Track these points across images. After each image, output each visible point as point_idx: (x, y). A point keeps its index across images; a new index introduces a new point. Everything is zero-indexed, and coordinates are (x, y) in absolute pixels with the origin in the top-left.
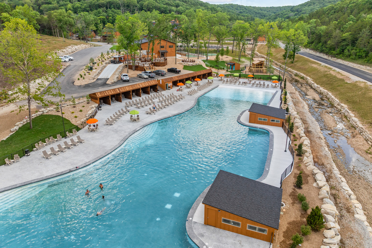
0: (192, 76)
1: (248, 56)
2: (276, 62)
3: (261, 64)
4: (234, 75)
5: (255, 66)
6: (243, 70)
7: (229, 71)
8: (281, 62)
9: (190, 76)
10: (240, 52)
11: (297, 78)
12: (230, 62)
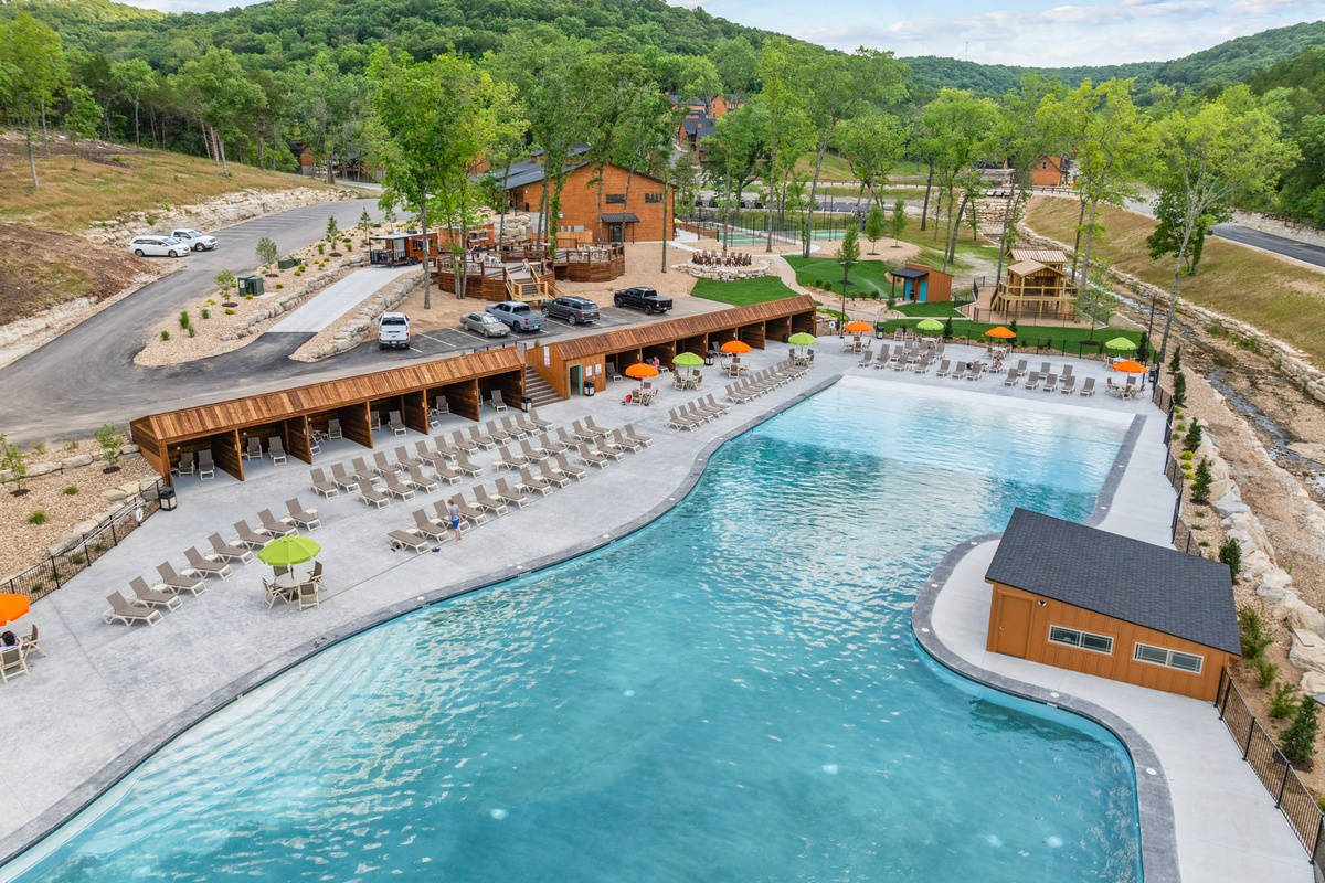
0: (713, 327)
1: (988, 243)
2: (1113, 269)
3: (1048, 278)
4: (920, 325)
5: (1023, 287)
6: (962, 303)
7: (899, 308)
8: (1135, 268)
9: (700, 329)
10: (952, 227)
11: (1220, 344)
12: (908, 267)
